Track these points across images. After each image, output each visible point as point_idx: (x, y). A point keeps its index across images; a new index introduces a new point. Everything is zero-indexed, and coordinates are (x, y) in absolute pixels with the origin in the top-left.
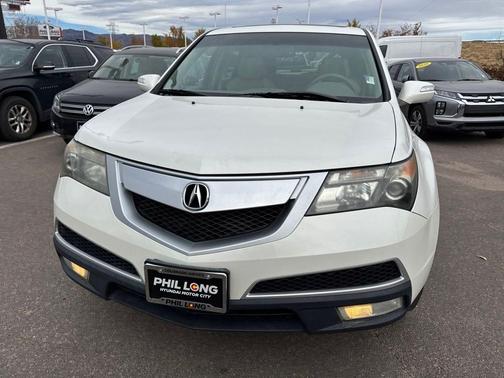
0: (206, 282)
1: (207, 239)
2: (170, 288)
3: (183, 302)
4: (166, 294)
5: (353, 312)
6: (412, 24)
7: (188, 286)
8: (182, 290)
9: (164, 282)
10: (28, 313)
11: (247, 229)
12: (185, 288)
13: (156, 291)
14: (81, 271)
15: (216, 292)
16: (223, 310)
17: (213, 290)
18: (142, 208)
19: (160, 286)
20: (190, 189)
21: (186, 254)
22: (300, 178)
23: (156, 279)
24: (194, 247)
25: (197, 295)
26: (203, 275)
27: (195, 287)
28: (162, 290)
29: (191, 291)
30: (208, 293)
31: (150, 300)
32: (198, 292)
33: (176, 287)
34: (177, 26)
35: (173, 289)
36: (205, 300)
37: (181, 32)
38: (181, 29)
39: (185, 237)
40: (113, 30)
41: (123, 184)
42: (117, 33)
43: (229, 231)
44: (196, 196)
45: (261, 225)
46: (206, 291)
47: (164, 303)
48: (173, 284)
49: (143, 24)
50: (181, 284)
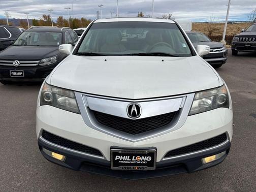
0: (145, 155)
1: (140, 132)
2: (125, 161)
3: (132, 167)
4: (122, 164)
5: (207, 160)
6: (167, 15)
7: (135, 158)
8: (131, 161)
9: (121, 158)
10: (19, 185)
11: (159, 125)
12: (133, 159)
13: (116, 163)
14: (60, 157)
15: (150, 159)
16: (154, 168)
17: (149, 159)
18: (99, 119)
19: (119, 160)
20: (130, 107)
21: (133, 142)
22: (182, 97)
23: (117, 156)
24: (135, 137)
25: (140, 162)
26: (144, 152)
27: (139, 158)
28: (119, 162)
29: (136, 161)
30: (146, 161)
31: (113, 168)
32: (140, 161)
33: (128, 160)
34: (47, 15)
35: (127, 161)
36: (144, 165)
37: (49, 18)
38: (49, 16)
39: (128, 132)
40: (8, 16)
41: (88, 107)
42: (10, 18)
43: (150, 127)
44: (134, 110)
45: (165, 122)
46: (145, 160)
47: (121, 169)
48: (127, 158)
49: (27, 13)
50: (131, 158)
